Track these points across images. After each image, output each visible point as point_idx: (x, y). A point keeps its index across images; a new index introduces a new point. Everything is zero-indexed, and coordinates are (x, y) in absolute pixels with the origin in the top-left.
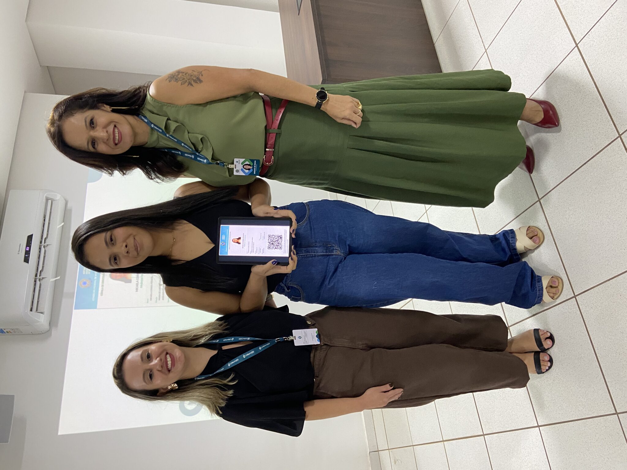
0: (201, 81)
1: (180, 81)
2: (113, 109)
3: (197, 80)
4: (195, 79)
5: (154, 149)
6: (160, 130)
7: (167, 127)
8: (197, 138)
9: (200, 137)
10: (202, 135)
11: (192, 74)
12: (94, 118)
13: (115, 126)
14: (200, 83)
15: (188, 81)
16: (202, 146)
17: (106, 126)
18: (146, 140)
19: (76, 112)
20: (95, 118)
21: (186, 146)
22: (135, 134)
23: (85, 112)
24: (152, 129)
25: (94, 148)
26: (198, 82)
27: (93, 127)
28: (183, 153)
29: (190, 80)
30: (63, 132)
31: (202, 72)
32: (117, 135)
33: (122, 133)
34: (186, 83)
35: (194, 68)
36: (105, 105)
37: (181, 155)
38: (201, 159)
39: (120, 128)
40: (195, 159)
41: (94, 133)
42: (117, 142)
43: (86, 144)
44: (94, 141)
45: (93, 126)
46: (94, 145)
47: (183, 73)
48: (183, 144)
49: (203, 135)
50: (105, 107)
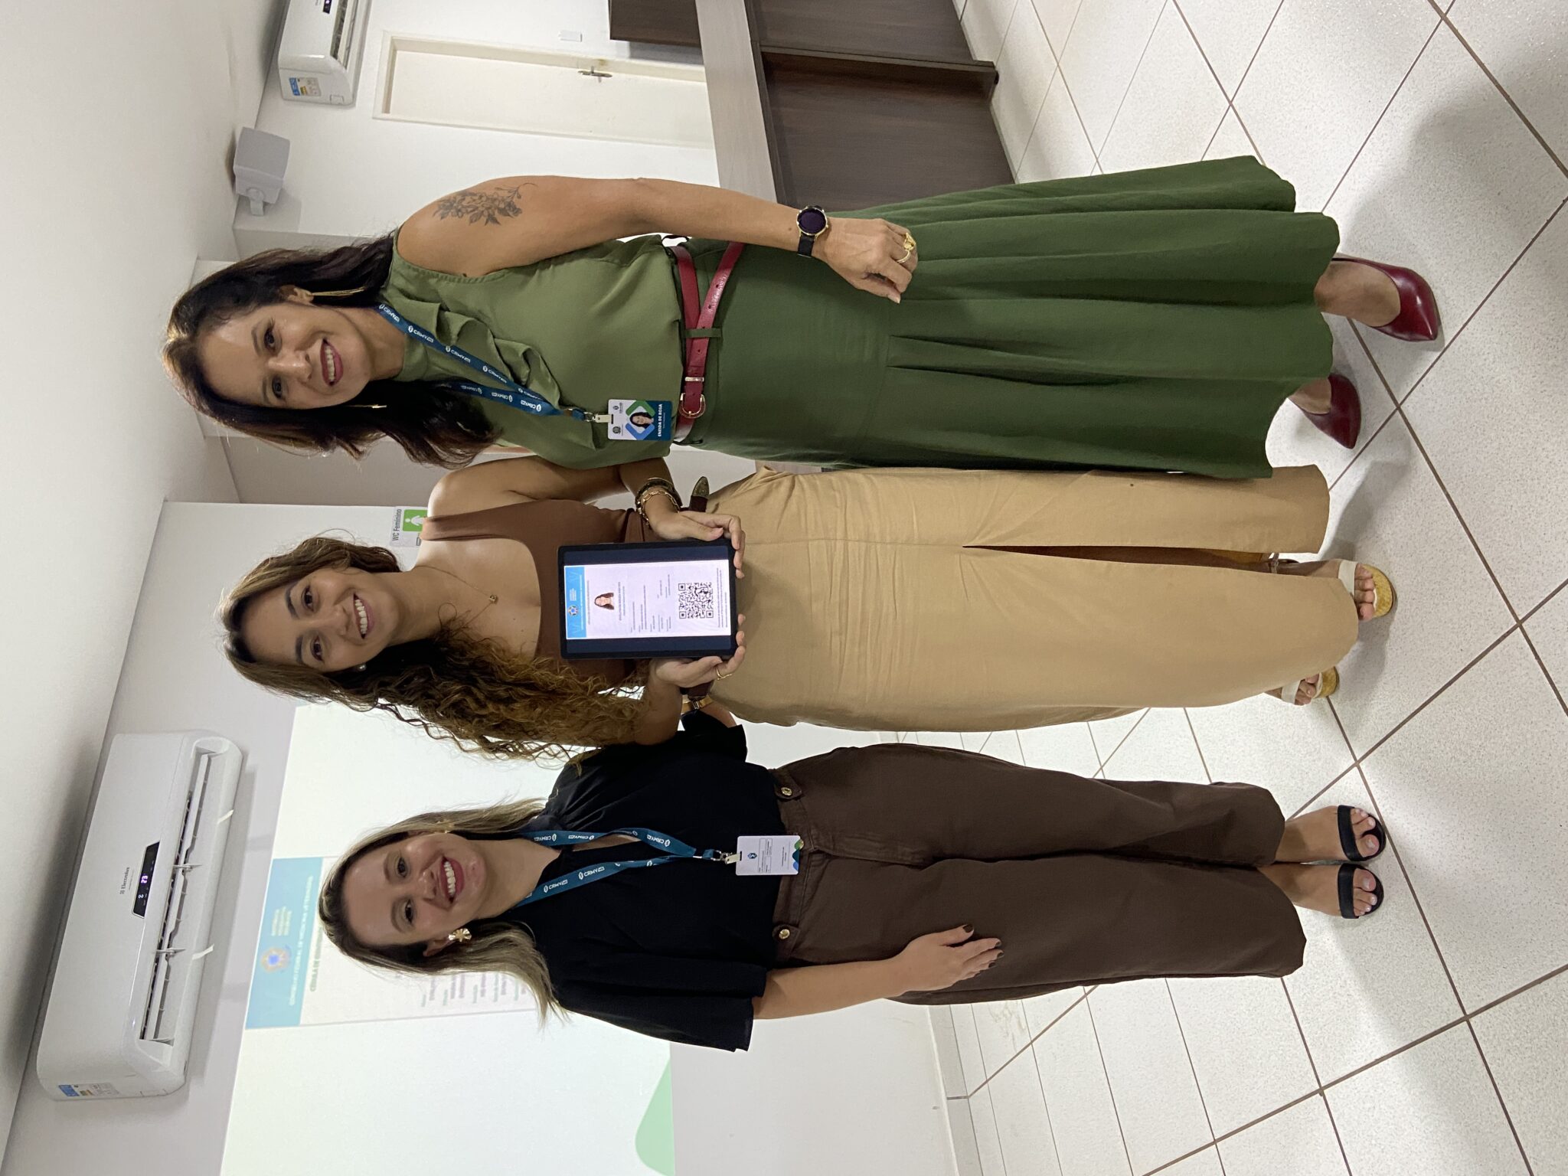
0: (517, 211)
1: (468, 213)
2: (315, 297)
3: (507, 208)
4: (502, 206)
5: (419, 383)
6: (429, 339)
7: (442, 326)
8: (514, 352)
9: (522, 348)
10: (527, 344)
11: (495, 196)
12: (274, 325)
13: (325, 342)
14: (517, 216)
15: (486, 213)
16: (528, 371)
17: (304, 345)
18: (399, 364)
19: (230, 316)
20: (276, 324)
21: (493, 373)
22: (371, 352)
23: (250, 312)
24: (412, 337)
25: (279, 396)
26: (511, 213)
27: (274, 349)
28: (487, 392)
29: (490, 211)
30: (204, 365)
31: (519, 191)
32: (331, 362)
33: (342, 357)
34: (482, 217)
35: (498, 184)
36: (296, 290)
37: (483, 395)
38: (529, 405)
39: (336, 347)
40: (516, 403)
41: (275, 364)
42: (332, 378)
43: (259, 390)
44: (278, 382)
45: (272, 345)
46: (279, 389)
47: (475, 195)
48: (485, 369)
49: (529, 345)
50: (296, 294)
